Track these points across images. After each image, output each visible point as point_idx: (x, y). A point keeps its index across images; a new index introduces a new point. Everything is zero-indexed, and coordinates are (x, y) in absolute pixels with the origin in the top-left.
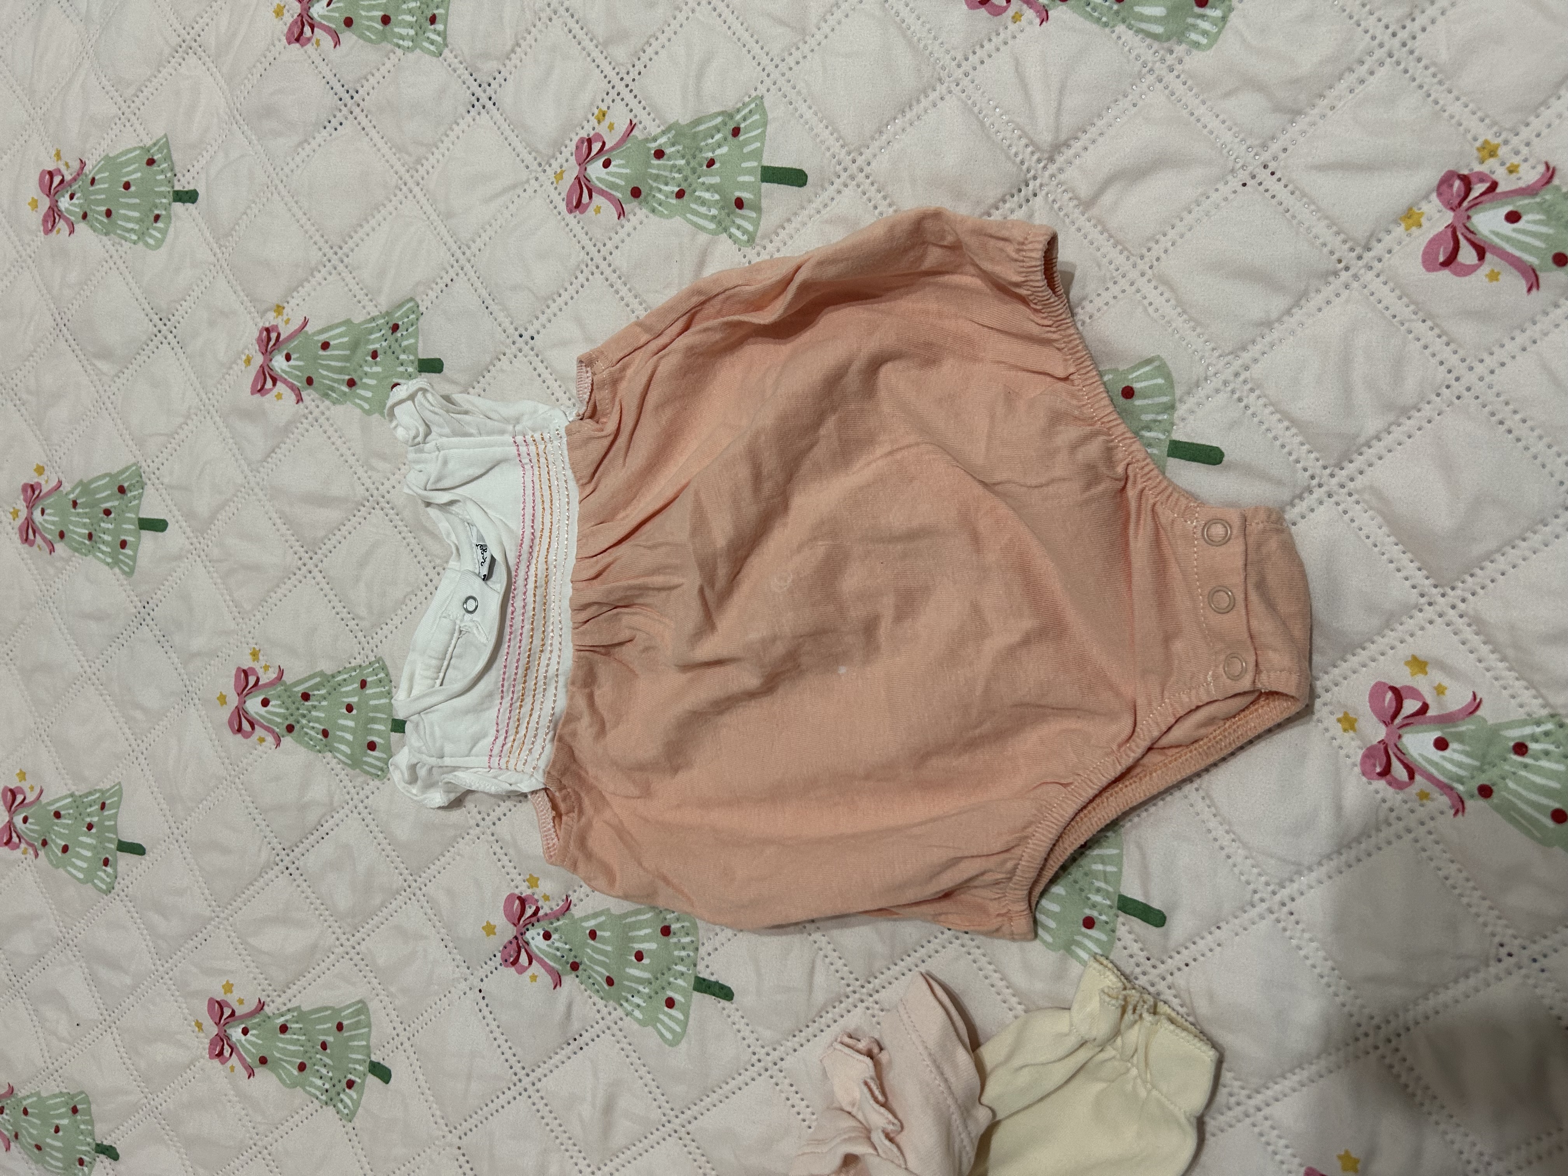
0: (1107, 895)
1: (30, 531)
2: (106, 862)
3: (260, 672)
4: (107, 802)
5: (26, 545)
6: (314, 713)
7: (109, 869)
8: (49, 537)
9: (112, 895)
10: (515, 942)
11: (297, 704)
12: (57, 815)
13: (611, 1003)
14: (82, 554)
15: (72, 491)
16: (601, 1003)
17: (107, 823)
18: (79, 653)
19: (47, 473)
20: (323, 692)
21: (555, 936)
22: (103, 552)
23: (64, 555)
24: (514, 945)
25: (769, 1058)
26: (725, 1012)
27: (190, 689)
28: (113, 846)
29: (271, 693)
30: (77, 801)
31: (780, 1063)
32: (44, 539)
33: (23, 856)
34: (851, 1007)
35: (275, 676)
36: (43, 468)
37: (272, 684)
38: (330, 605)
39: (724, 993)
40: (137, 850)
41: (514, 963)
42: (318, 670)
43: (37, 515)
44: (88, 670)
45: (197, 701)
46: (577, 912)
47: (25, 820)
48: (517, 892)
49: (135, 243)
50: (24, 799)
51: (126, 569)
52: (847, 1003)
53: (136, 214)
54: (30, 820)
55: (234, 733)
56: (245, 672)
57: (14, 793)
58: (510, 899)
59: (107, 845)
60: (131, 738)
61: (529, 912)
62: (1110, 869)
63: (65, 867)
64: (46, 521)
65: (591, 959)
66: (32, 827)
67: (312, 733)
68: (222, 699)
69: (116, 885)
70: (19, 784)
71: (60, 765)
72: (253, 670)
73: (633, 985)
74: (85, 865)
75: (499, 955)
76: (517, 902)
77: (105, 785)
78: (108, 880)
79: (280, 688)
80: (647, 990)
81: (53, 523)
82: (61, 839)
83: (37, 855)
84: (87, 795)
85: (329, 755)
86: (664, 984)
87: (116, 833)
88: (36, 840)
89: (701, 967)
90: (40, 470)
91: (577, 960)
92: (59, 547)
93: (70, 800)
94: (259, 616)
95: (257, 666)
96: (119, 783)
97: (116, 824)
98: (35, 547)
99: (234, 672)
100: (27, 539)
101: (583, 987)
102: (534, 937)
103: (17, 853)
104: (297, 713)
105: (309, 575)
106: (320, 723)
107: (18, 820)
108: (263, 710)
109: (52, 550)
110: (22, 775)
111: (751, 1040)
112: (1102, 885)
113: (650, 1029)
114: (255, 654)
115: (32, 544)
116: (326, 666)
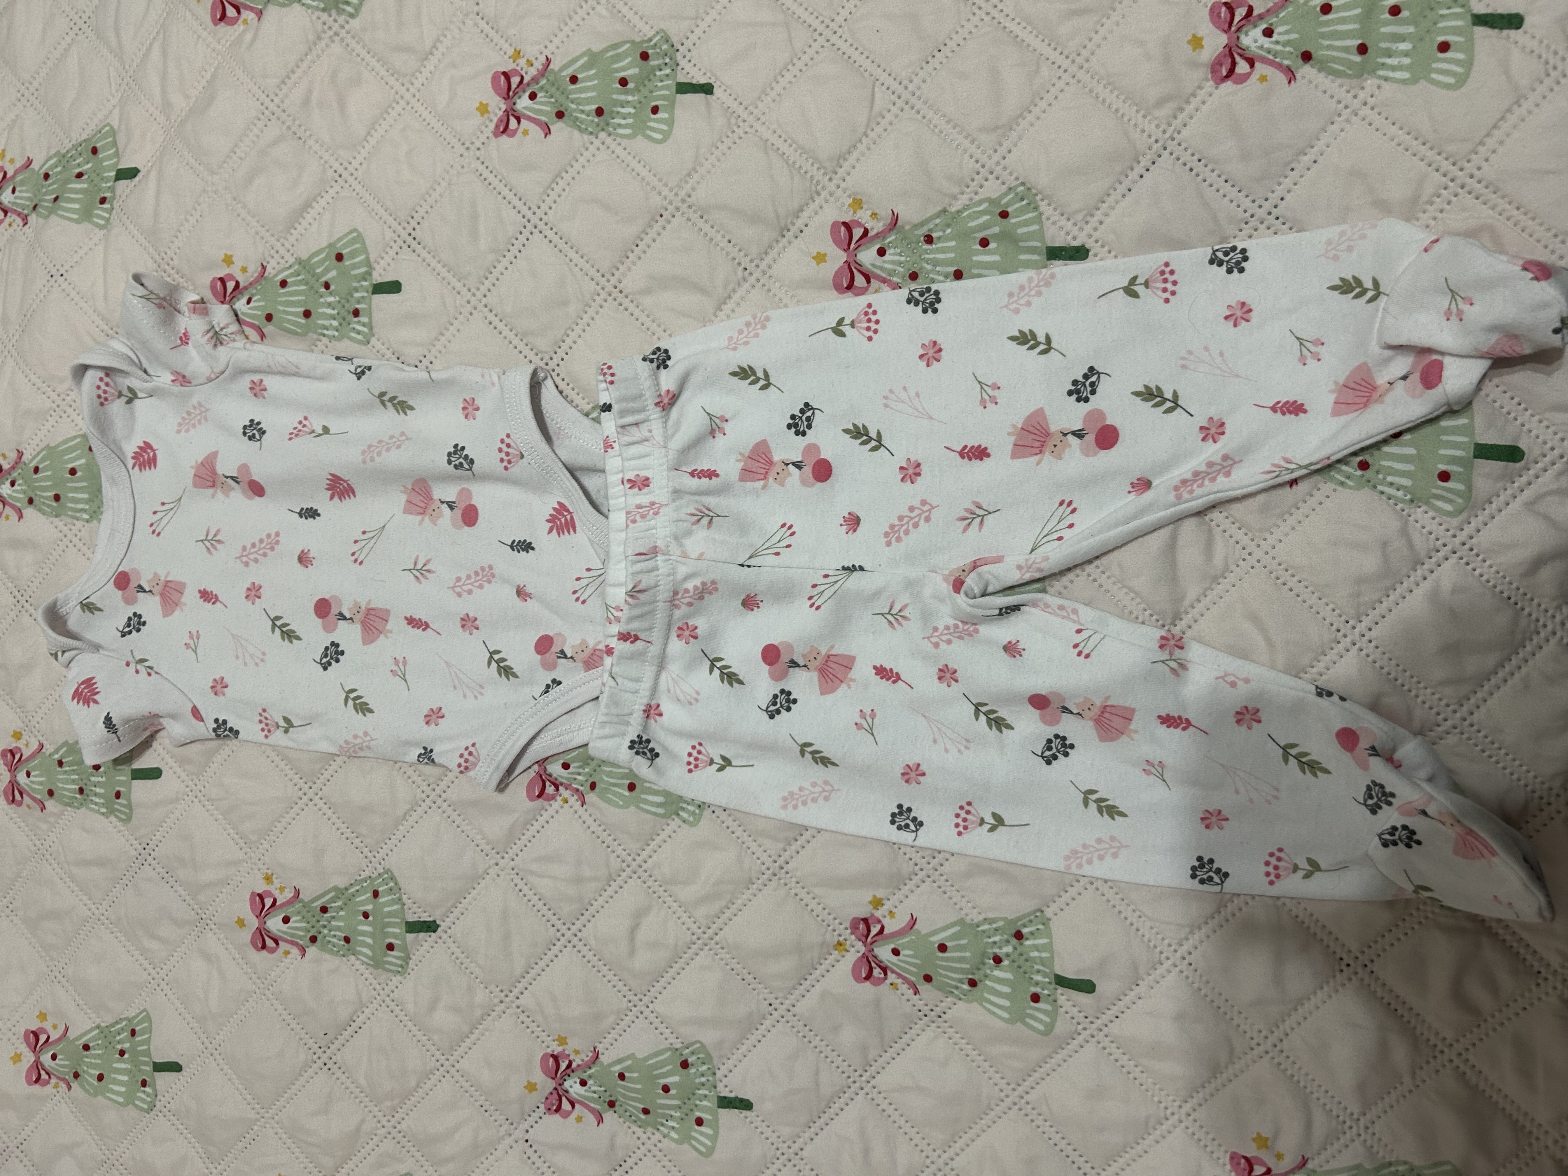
0: (1045, 975)
1: (16, 792)
2: (144, 1083)
3: (276, 894)
4: (137, 1029)
5: (13, 806)
6: (333, 923)
7: (147, 1089)
8: (39, 797)
9: (154, 1112)
10: (555, 1092)
11: (317, 917)
12: (86, 1047)
13: (650, 1130)
14: (75, 807)
15: (57, 751)
16: (639, 1132)
17: (139, 1048)
18: (85, 898)
19: (25, 737)
20: (339, 903)
21: (590, 1082)
22: (96, 804)
23: (55, 811)
24: (555, 1096)
25: (791, 1151)
26: (748, 1120)
27: (204, 916)
28: (149, 1068)
29: (289, 911)
30: (104, 1032)
31: (800, 1153)
32: (34, 799)
33: (55, 1091)
34: (853, 1096)
35: (291, 895)
36: (21, 734)
37: (289, 902)
38: (334, 827)
39: (745, 1105)
40: (175, 1067)
41: (558, 1110)
42: (332, 885)
43: (21, 777)
44: (97, 912)
45: (213, 927)
46: (604, 1059)
47: (54, 1057)
48: (549, 1051)
49: (87, 521)
50: (48, 1038)
51: (123, 817)
52: (850, 1093)
53: (86, 496)
54: (59, 1057)
55: (257, 949)
56: (260, 896)
57: (36, 1035)
58: (544, 1058)
59: (143, 1067)
60: (150, 968)
61: (563, 1065)
62: (1044, 955)
63: (103, 1095)
64: (31, 782)
65: (624, 1096)
66: (62, 1063)
67: (335, 940)
68: (241, 923)
69: (157, 1103)
70: (40, 1025)
71: (81, 1002)
72: (269, 894)
73: (667, 1112)
74: (123, 1089)
75: (542, 1106)
76: (551, 1060)
77: (132, 1013)
78: (149, 1099)
79: (298, 905)
80: (678, 1114)
81: (41, 783)
82: (94, 1068)
83: (70, 1088)
84: (113, 1025)
85: (352, 958)
86: (693, 1107)
87: (149, 1056)
88: (67, 1074)
89: (720, 1086)
90: (17, 736)
91: (613, 1099)
92: (50, 804)
93: (97, 1031)
94: (266, 845)
95: (272, 889)
96: (145, 1010)
97: (149, 1049)
98: (24, 806)
99: (248, 896)
100: (13, 800)
101: (621, 1120)
102: (573, 1086)
103: (49, 1089)
104: (318, 925)
105: (310, 803)
106: (341, 931)
107: (46, 1059)
108: (284, 927)
109: (43, 808)
110: (43, 1016)
111: (773, 1138)
112: (1041, 968)
113: (686, 1146)
114: (268, 879)
115: (20, 804)
116: (341, 882)
